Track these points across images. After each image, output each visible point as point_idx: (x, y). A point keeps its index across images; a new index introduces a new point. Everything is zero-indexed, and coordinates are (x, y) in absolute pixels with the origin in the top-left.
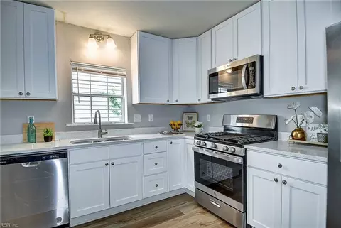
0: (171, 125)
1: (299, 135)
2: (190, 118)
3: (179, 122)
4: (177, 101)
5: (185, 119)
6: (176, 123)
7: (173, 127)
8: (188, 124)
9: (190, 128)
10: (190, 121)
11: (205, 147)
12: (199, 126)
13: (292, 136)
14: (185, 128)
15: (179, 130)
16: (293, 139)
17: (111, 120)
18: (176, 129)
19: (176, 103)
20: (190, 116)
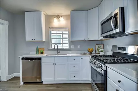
2: (99, 47)
3: (92, 49)
4: (89, 39)
10: (99, 49)
12: (102, 51)
14: (97, 52)
17: (63, 48)
19: (88, 40)
20: (99, 46)
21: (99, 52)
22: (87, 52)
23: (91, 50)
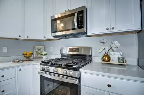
0: (24, 54)
1: (107, 58)
2: (39, 50)
3: (30, 52)
4: (28, 37)
5: (36, 50)
6: (28, 53)
7: (26, 56)
8: (38, 54)
9: (39, 56)
10: (39, 52)
11: (48, 71)
12: (45, 55)
13: (103, 59)
14: (35, 56)
15: (31, 58)
16: (104, 61)
18: (28, 58)
19: (27, 39)
20: (39, 48)
21: (42, 56)
22: (23, 58)
23: (30, 54)
